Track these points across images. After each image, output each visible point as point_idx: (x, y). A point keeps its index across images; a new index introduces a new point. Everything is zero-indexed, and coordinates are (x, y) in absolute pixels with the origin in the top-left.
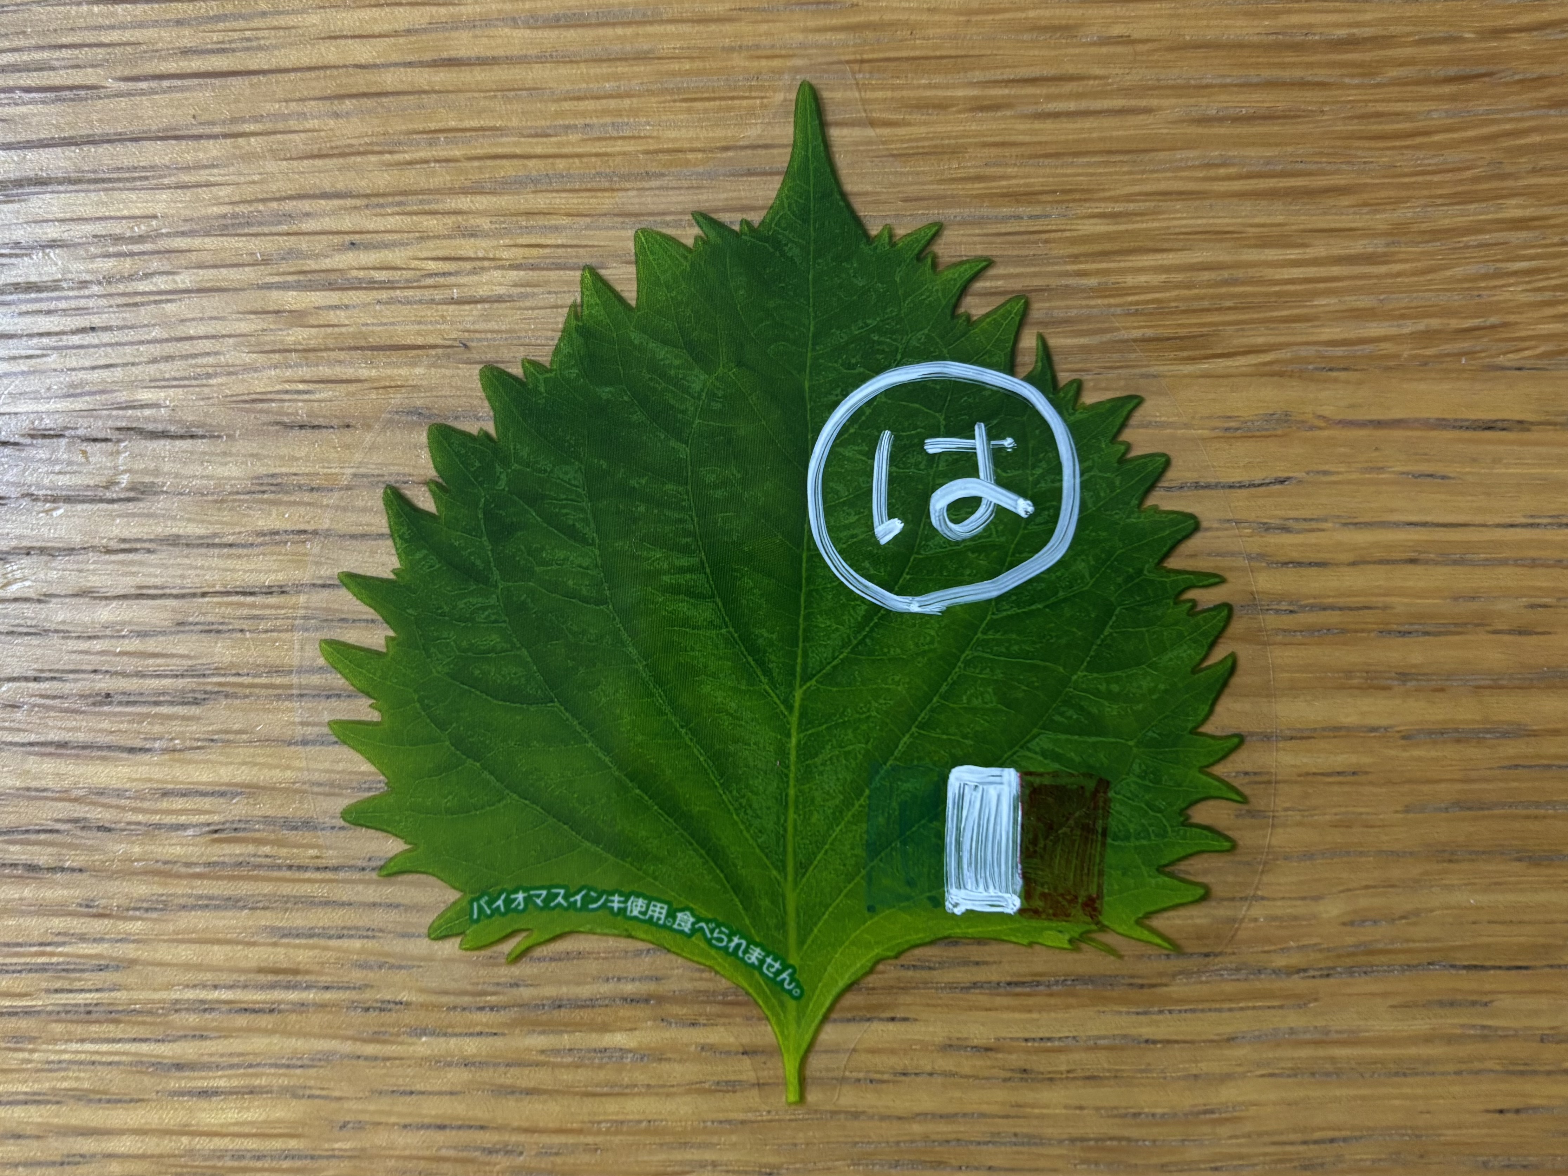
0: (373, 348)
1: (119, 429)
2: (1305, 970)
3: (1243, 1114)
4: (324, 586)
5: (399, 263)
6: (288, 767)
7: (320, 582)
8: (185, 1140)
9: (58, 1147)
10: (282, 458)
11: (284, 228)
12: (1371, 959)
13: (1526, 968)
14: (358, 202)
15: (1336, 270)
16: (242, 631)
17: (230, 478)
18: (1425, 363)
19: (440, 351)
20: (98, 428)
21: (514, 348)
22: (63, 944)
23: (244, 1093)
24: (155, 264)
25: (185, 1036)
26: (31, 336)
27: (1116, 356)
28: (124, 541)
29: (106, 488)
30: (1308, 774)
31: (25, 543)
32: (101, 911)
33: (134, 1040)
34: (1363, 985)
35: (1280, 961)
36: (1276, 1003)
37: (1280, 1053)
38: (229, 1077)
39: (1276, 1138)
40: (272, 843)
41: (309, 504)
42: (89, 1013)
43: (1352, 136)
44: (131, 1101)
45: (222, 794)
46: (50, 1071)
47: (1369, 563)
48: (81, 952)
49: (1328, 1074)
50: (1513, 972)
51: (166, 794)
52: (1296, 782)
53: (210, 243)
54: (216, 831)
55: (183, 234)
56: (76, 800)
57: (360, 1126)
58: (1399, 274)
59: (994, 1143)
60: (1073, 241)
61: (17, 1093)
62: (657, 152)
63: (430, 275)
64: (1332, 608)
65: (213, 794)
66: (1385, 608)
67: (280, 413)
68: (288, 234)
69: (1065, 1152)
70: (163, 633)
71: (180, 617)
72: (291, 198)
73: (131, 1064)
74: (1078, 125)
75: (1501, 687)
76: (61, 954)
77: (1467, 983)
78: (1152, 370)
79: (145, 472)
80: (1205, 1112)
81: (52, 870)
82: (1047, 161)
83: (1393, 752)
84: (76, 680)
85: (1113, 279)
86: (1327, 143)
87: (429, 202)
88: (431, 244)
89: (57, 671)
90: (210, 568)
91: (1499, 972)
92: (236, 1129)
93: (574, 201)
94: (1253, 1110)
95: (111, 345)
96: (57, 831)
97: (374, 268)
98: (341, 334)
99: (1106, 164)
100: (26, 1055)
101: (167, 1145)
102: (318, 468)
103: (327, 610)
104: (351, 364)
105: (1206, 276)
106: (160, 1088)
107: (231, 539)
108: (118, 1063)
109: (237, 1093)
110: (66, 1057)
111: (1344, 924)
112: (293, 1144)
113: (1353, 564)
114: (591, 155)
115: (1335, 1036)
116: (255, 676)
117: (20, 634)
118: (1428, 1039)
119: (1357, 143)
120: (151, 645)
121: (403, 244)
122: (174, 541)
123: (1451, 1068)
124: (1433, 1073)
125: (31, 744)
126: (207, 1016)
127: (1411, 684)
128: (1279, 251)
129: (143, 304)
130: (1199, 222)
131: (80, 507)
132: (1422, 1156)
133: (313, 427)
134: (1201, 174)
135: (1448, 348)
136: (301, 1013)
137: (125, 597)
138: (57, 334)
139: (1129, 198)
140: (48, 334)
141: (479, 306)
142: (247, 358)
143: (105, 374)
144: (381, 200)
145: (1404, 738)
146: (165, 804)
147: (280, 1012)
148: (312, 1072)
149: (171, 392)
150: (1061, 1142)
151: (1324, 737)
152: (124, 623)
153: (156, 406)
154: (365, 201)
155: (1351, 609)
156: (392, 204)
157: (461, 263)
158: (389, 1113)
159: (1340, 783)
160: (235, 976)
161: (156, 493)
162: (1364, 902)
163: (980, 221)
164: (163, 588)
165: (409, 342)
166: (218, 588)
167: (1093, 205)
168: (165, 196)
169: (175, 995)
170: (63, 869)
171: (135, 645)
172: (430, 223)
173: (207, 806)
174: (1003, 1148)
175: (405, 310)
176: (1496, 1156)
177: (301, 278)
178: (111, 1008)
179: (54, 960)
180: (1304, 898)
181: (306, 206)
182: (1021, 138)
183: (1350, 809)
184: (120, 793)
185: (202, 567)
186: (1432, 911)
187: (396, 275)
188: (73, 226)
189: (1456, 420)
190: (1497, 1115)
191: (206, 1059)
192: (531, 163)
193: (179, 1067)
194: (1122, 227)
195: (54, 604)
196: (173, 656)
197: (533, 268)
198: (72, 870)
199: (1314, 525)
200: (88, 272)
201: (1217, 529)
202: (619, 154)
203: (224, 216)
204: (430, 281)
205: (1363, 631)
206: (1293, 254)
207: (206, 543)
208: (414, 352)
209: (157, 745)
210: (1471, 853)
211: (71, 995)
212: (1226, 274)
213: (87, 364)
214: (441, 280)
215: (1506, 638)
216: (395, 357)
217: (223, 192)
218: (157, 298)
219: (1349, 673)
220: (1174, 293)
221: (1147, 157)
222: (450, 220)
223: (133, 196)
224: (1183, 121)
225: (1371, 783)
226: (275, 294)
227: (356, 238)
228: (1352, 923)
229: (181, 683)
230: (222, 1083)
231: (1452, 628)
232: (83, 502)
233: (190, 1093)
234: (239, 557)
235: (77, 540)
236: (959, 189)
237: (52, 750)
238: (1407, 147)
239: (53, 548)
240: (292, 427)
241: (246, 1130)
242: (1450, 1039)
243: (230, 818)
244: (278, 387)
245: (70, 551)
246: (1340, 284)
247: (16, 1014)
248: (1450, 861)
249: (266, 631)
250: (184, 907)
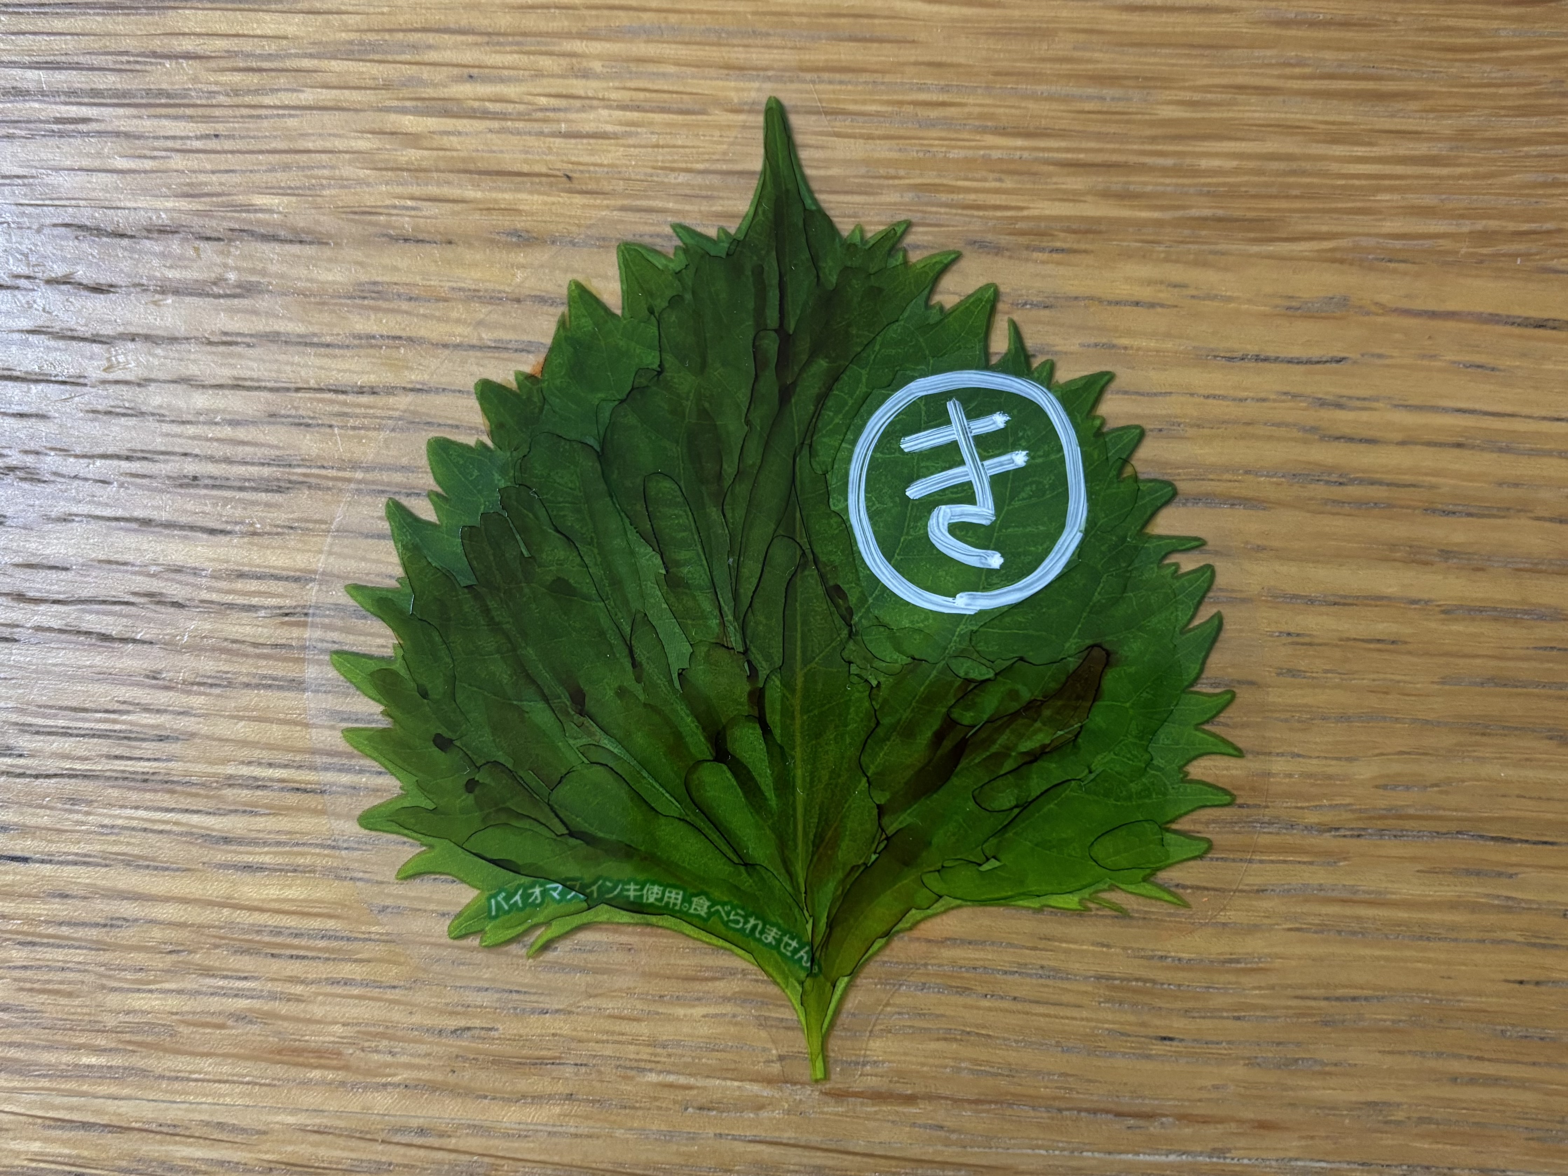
0: (481, 173)
1: (232, 230)
2: (1337, 829)
3: (1268, 966)
4: (412, 390)
5: (513, 96)
6: (363, 559)
7: (410, 386)
8: (226, 911)
9: (103, 908)
10: (385, 267)
11: (408, 57)
12: (1401, 822)
13: (1552, 844)
14: (479, 39)
15: (1400, 169)
16: (331, 426)
17: (334, 283)
18: (1481, 261)
19: (544, 179)
20: (213, 226)
21: (614, 182)
22: (128, 712)
23: (288, 871)
24: (282, 81)
25: (236, 811)
26: (157, 138)
27: (1187, 232)
28: (226, 334)
29: (215, 283)
30: (1348, 639)
31: (132, 330)
32: (167, 683)
33: (187, 811)
34: (1392, 848)
35: (1312, 818)
36: (1306, 859)
37: (1306, 908)
38: (275, 854)
39: (1299, 992)
40: (342, 630)
41: (407, 312)
42: (146, 781)
43: (1421, 46)
44: (178, 870)
45: (297, 580)
46: (103, 834)
47: (1415, 443)
48: (145, 721)
49: (1354, 933)
50: (1540, 847)
51: (241, 575)
52: (1337, 646)
53: (336, 65)
54: (287, 615)
55: (311, 56)
56: (154, 576)
57: (398, 911)
58: (1461, 177)
59: (1020, 974)
60: (1152, 124)
61: (69, 854)
62: (765, 14)
63: (541, 110)
64: (1380, 483)
65: (287, 579)
66: (1432, 487)
67: (388, 225)
68: (410, 63)
69: (1090, 989)
70: (254, 423)
71: (273, 409)
72: (416, 30)
73: (181, 834)
74: (1164, 19)
75: (1540, 572)
76: (124, 722)
77: (1494, 854)
78: (1219, 247)
79: (253, 271)
80: (1231, 961)
81: (124, 640)
82: (1131, 50)
83: (1433, 625)
84: (166, 462)
85: (1188, 161)
86: (1399, 51)
87: (546, 44)
88: (545, 81)
89: (149, 452)
90: (306, 365)
91: (1525, 846)
92: (276, 906)
93: (683, 52)
94: (1278, 963)
95: (232, 152)
96: (133, 604)
97: (490, 100)
98: (452, 158)
99: (1189, 56)
100: (79, 817)
101: (208, 916)
102: (418, 279)
103: (414, 413)
104: (460, 186)
105: (1275, 165)
106: (205, 859)
107: (328, 339)
108: (169, 832)
109: (281, 870)
110: (120, 822)
111: (1377, 787)
112: (331, 924)
113: (1403, 443)
114: (701, 12)
115: (1361, 896)
116: (339, 469)
117: (118, 414)
118: (1453, 905)
119: (1426, 53)
120: (241, 433)
121: (518, 80)
122: (273, 338)
123: (1474, 935)
124: (1456, 940)
125: (117, 519)
126: (259, 793)
127: (1453, 562)
128: (1348, 148)
129: (266, 117)
130: (1272, 115)
131: (188, 299)
132: (1441, 1021)
133: (418, 241)
134: (1276, 72)
135: (1505, 248)
136: (352, 796)
137: (220, 386)
138: (182, 138)
139: (1206, 89)
140: (174, 138)
141: (585, 141)
142: (362, 173)
143: (224, 178)
144: (501, 39)
145: (1444, 612)
146: (239, 585)
147: (331, 793)
148: (357, 854)
149: (285, 199)
150: (1087, 978)
151: (1367, 605)
152: (217, 412)
153: (270, 211)
154: (486, 39)
155: (1397, 485)
156: (511, 44)
157: (572, 101)
158: (429, 900)
159: (1380, 650)
160: (290, 756)
161: (260, 292)
162: (1396, 767)
163: (1067, 99)
164: (258, 380)
165: (515, 169)
166: (312, 383)
167: (1173, 92)
168: (298, 18)
169: (230, 770)
170: (134, 641)
171: (227, 431)
172: (546, 63)
173: (281, 590)
174: (1028, 980)
175: (514, 140)
176: (1513, 1025)
177: (419, 104)
178: (166, 778)
179: (117, 727)
180: (1339, 759)
181: (431, 38)
182: (1108, 27)
183: (1389, 676)
184: (196, 572)
185: (298, 364)
186: (1463, 781)
187: (510, 108)
188: (206, 40)
189: (1508, 317)
190: (1517, 986)
191: (254, 835)
192: (645, 16)
193: (227, 840)
194: (1199, 115)
195: (152, 387)
196: (262, 445)
197: (638, 109)
198: (143, 642)
199: (1366, 404)
200: (216, 83)
201: (1275, 401)
202: (729, 13)
203: (351, 42)
204: (540, 115)
205: (1408, 507)
206: (1360, 151)
207: (305, 342)
208: (519, 179)
209: (237, 528)
210: (1504, 728)
211: (129, 763)
212: (1294, 165)
213: (209, 167)
214: (551, 115)
215: (1547, 525)
216: (500, 181)
217: (352, 20)
218: (281, 112)
219: (1393, 546)
220: (1246, 178)
221: (1226, 53)
222: (564, 62)
223: (267, 17)
224: (1262, 22)
225: (1410, 653)
226: (393, 117)
227: (475, 72)
228: (1385, 787)
229: (266, 471)
230: (267, 859)
231: (1495, 512)
232: (191, 294)
233: (236, 867)
234: (335, 357)
235: (182, 330)
236: (1047, 68)
237: (134, 526)
238: (1474, 61)
239: (157, 337)
240: (397, 240)
241: (286, 907)
242: (1474, 907)
243: (302, 603)
244: (388, 202)
245: (173, 340)
246: (1403, 182)
247: (75, 776)
248: (1483, 734)
249: (354, 428)
250: (247, 685)
